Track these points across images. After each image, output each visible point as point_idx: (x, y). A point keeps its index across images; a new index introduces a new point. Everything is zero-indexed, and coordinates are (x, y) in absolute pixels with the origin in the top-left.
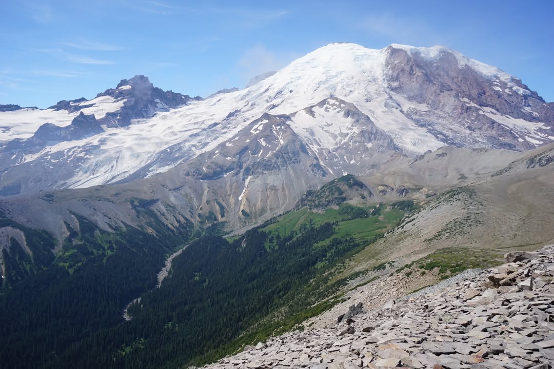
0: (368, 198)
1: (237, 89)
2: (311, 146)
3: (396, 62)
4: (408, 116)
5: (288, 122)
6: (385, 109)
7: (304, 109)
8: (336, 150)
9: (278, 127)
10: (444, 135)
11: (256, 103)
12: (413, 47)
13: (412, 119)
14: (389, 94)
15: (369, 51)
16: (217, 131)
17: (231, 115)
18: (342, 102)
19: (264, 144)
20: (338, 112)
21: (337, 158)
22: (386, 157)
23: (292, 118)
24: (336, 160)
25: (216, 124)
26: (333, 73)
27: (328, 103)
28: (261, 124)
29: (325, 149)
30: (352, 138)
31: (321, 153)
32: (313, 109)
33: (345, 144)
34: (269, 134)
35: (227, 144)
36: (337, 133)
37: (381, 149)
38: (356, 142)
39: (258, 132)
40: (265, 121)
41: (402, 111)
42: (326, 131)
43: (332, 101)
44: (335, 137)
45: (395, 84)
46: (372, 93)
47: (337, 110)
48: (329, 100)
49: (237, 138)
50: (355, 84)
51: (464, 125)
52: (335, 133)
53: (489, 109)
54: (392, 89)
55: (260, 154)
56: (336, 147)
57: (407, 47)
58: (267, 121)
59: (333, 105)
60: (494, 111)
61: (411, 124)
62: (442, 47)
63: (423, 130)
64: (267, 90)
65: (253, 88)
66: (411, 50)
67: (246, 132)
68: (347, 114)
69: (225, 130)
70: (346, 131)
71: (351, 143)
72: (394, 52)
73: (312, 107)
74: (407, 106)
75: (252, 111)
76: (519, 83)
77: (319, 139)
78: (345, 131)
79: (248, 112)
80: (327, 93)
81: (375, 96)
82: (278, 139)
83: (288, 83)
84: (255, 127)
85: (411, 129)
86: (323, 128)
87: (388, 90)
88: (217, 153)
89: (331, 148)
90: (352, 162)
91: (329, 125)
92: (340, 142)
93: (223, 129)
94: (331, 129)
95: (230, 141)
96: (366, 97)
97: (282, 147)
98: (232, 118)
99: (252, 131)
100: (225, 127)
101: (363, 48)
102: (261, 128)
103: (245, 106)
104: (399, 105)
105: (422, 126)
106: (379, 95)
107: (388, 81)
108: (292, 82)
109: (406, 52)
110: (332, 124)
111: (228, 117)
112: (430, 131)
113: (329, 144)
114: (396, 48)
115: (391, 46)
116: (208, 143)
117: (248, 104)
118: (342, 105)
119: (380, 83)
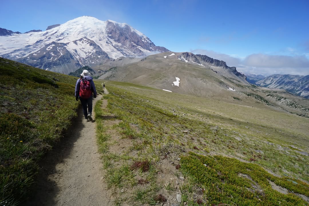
0: (94, 74)
1: (41, 31)
2: (76, 56)
3: (110, 27)
4: (115, 47)
5: (65, 46)
6: (107, 44)
7: (73, 41)
8: (86, 58)
9: (60, 48)
10: (126, 54)
11: (51, 38)
12: (116, 22)
13: (116, 48)
14: (108, 39)
15: (100, 21)
16: (31, 49)
17: (37, 42)
18: (89, 40)
19: (53, 55)
20: (87, 44)
21: (87, 61)
22: (105, 61)
23: (67, 45)
24: (86, 62)
25: (29, 46)
26: (86, 28)
27: (83, 40)
28: (51, 46)
29: (82, 58)
30: (93, 54)
31: (80, 59)
32: (77, 42)
33: (90, 56)
34: (55, 50)
35: (34, 54)
36: (87, 52)
37: (103, 58)
38: (94, 55)
39: (50, 49)
40: (53, 45)
41: (112, 45)
42: (83, 51)
43: (85, 39)
44: (86, 53)
45: (110, 35)
46: (102, 38)
47: (87, 43)
48: (84, 39)
49: (39, 52)
50: (95, 33)
51: (132, 51)
52: (86, 52)
53: (139, 46)
54: (110, 37)
55: (51, 59)
56: (86, 57)
57: (114, 22)
58: (54, 45)
59: (85, 41)
60: (141, 47)
61: (115, 50)
62: (126, 24)
63: (119, 52)
64: (56, 32)
65: (49, 31)
66: (115, 23)
67: (44, 50)
68: (91, 45)
69: (35, 49)
70: (91, 51)
71: (92, 56)
72: (109, 23)
73: (76, 41)
74: (114, 43)
75: (49, 41)
76: (149, 39)
77: (79, 54)
78: (90, 51)
79: (47, 41)
80: (83, 36)
81: (103, 39)
82: (60, 53)
83: (66, 30)
84: (49, 47)
85: (115, 52)
86: (81, 49)
87: (108, 37)
88: (28, 58)
89: (84, 57)
90: (93, 63)
91: (83, 48)
92: (88, 55)
93: (33, 48)
94: (85, 50)
95: (35, 53)
96: (99, 39)
97: (62, 56)
98: (39, 43)
99: (47, 49)
100: (35, 47)
101: (98, 19)
102: (51, 48)
103: (45, 38)
104: (111, 42)
105: (119, 51)
106: (104, 38)
107: (108, 34)
108: (68, 30)
109: (113, 23)
110: (85, 48)
111: (36, 43)
112: (121, 53)
113: (84, 56)
114: (110, 21)
115: (108, 21)
116: (26, 54)
117: (47, 38)
118: (89, 41)
119: (105, 34)
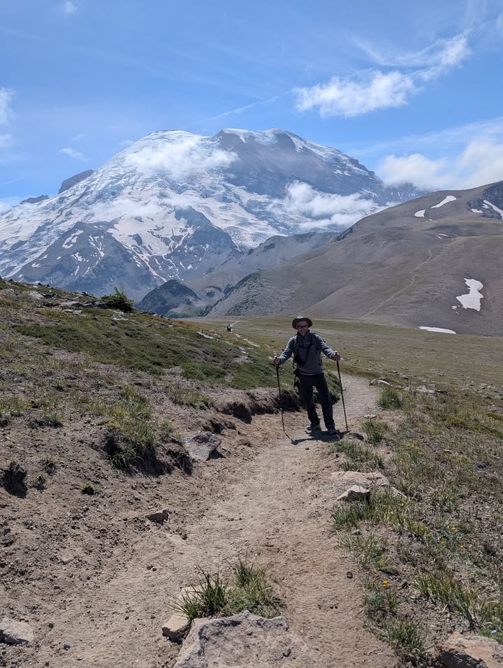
0: (194, 303)
1: (47, 197)
2: (140, 255)
4: (248, 209)
5: (110, 231)
6: (224, 205)
8: (168, 256)
9: (96, 238)
10: (286, 226)
11: (72, 212)
12: (247, 131)
13: (252, 212)
14: (226, 187)
16: (25, 251)
17: (40, 229)
19: (80, 259)
21: (172, 265)
22: (223, 257)
23: (115, 226)
24: (171, 268)
25: (21, 243)
28: (75, 236)
29: (157, 257)
30: (185, 242)
31: (152, 260)
33: (179, 248)
34: (86, 246)
35: (34, 265)
36: (169, 237)
37: (218, 249)
38: (190, 245)
39: (72, 245)
40: (80, 232)
41: (241, 205)
42: (158, 236)
44: (166, 241)
45: (232, 176)
46: (208, 188)
47: (167, 211)
49: (45, 257)
52: (167, 237)
54: (229, 181)
55: (76, 272)
56: (170, 252)
57: (240, 132)
58: (82, 232)
59: (162, 205)
61: (250, 218)
62: (273, 129)
63: (264, 224)
64: (84, 194)
65: (66, 193)
66: (244, 134)
67: (54, 249)
68: (179, 214)
69: (35, 249)
70: (180, 234)
71: (186, 247)
72: (226, 138)
74: (247, 197)
75: (68, 222)
76: (356, 163)
77: (149, 246)
78: (178, 234)
79: (62, 224)
80: (156, 192)
81: (212, 190)
82: (98, 252)
83: (109, 185)
84: (68, 240)
85: (251, 224)
86: (152, 233)
87: (226, 183)
88: (22, 277)
89: (164, 254)
90: (189, 268)
91: (159, 229)
92: (174, 247)
93: (32, 247)
94: (163, 234)
95: (36, 261)
96: (200, 193)
97: (103, 260)
98: (42, 233)
99: (64, 246)
100: (34, 246)
102: (74, 241)
103: (58, 216)
104: (237, 197)
105: (263, 219)
106: (215, 188)
107: (223, 172)
108: (113, 183)
110: (163, 228)
111: (36, 232)
112: (270, 224)
113: (161, 250)
114: (228, 132)
115: (222, 132)
116: (13, 267)
117: (61, 214)
119: (215, 175)
